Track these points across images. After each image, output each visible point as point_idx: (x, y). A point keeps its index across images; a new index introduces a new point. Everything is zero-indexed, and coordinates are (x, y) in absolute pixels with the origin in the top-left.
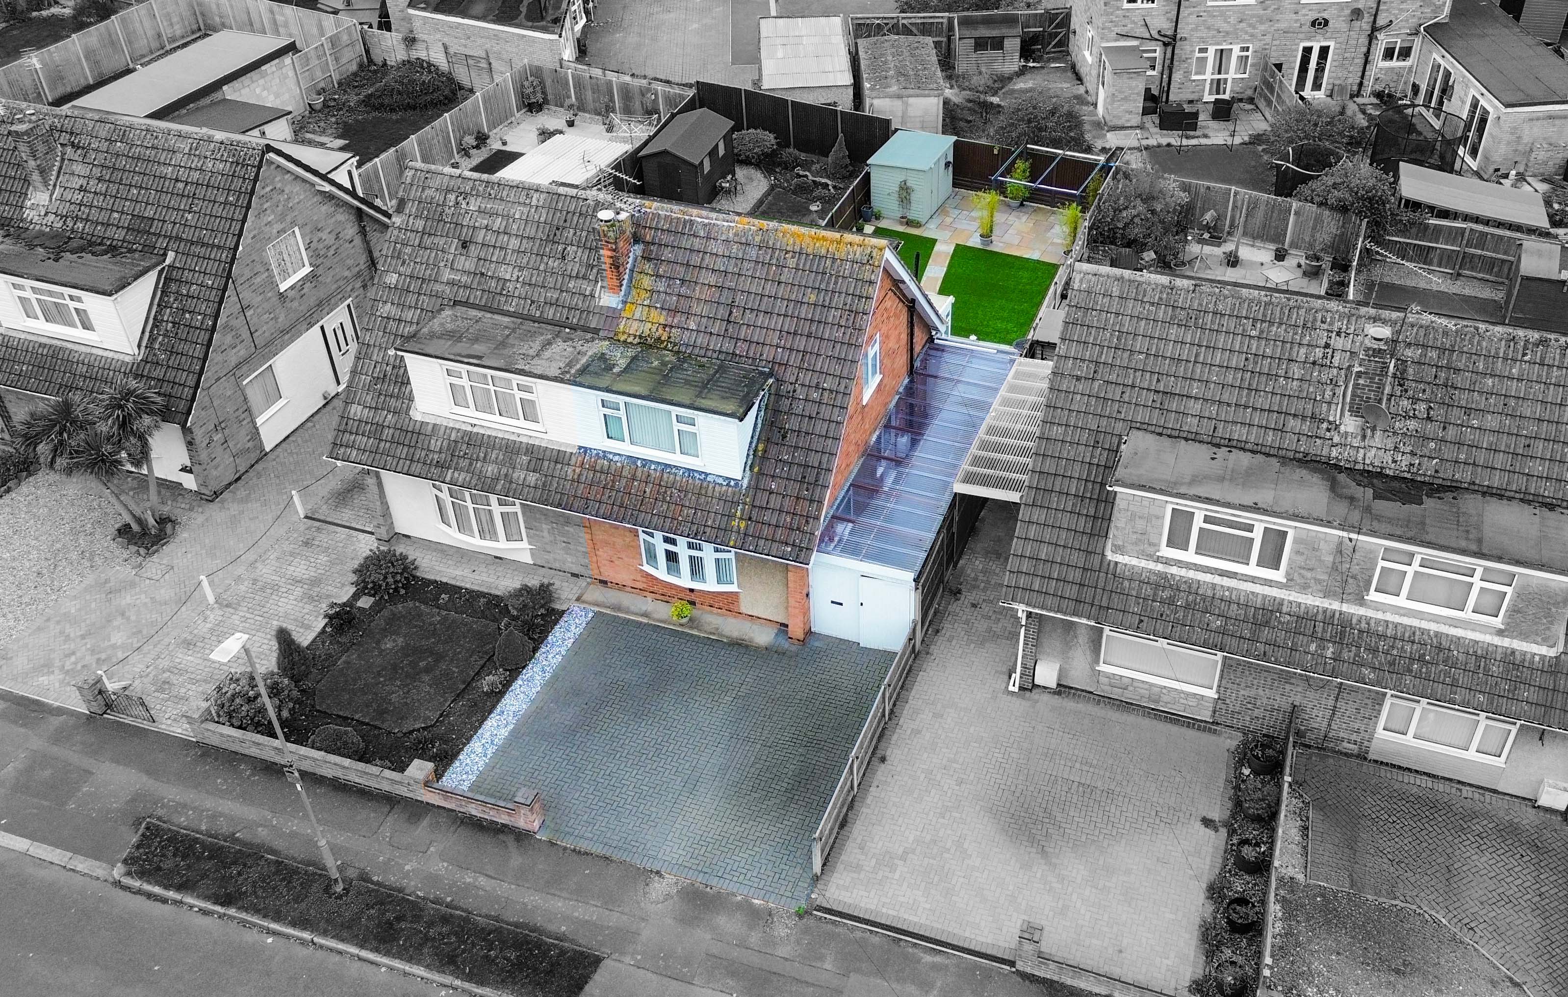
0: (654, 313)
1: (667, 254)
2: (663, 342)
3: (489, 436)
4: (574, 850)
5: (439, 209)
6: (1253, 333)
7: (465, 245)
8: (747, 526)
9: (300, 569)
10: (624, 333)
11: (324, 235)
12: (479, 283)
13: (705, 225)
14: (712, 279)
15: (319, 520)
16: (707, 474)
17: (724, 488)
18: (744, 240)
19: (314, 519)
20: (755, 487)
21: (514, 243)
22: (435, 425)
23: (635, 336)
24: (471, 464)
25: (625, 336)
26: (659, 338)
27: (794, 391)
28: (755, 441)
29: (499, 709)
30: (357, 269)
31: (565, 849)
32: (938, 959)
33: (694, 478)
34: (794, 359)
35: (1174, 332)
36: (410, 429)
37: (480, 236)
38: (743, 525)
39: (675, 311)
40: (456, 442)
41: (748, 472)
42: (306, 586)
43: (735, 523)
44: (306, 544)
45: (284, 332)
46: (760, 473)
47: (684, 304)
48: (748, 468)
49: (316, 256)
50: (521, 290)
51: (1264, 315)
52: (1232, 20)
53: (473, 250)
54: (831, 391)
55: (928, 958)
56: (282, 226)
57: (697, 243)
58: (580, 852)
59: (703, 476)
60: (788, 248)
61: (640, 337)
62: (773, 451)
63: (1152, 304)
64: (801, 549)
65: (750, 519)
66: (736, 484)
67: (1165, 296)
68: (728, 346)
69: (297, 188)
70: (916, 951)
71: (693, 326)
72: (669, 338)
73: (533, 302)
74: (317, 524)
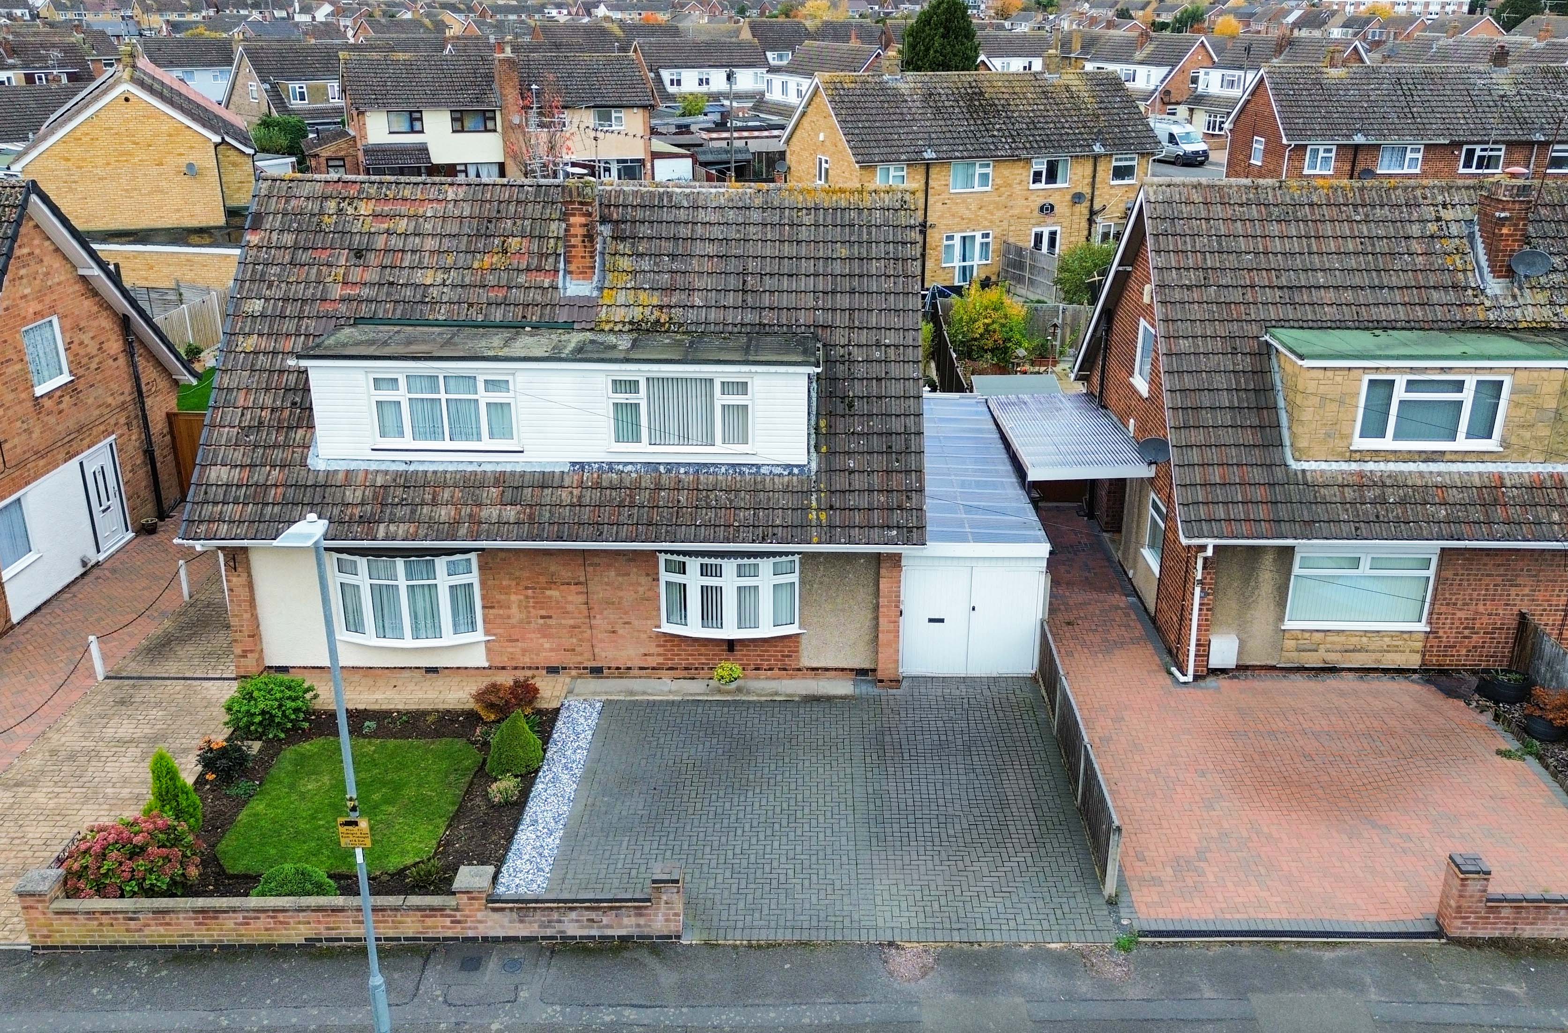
0: (643, 297)
1: (645, 230)
2: (663, 324)
3: (435, 472)
4: (750, 946)
5: (315, 220)
6: (1358, 218)
7: (359, 254)
8: (829, 517)
9: (125, 728)
10: (608, 322)
11: (86, 338)
12: (388, 294)
13: (688, 195)
14: (710, 249)
15: (131, 678)
16: (758, 466)
17: (786, 479)
18: (740, 204)
19: (121, 678)
20: (828, 470)
21: (430, 244)
22: (348, 471)
23: (624, 323)
24: (413, 512)
25: (612, 325)
26: (658, 321)
27: (850, 354)
28: (813, 418)
29: (527, 819)
30: (122, 398)
31: (735, 947)
32: (1340, 953)
33: (742, 474)
34: (840, 319)
35: (1274, 229)
36: (309, 483)
37: (380, 242)
38: (823, 516)
39: (671, 290)
40: (384, 487)
41: (814, 455)
42: (144, 745)
43: (813, 516)
44: (122, 702)
45: (40, 454)
46: (831, 453)
47: (680, 280)
48: (812, 450)
49: (76, 364)
50: (449, 294)
51: (1363, 200)
52: (973, 207)
53: (372, 259)
54: (897, 347)
55: (1328, 955)
56: (39, 307)
57: (682, 215)
58: (759, 947)
59: (754, 470)
60: (800, 206)
61: (631, 323)
62: (840, 425)
63: (1241, 205)
64: (910, 530)
65: (831, 508)
66: (802, 472)
67: (1251, 196)
68: (750, 317)
69: (57, 263)
70: (1306, 951)
71: (698, 302)
72: (671, 319)
73: (471, 305)
74: (132, 682)
